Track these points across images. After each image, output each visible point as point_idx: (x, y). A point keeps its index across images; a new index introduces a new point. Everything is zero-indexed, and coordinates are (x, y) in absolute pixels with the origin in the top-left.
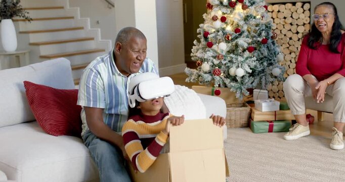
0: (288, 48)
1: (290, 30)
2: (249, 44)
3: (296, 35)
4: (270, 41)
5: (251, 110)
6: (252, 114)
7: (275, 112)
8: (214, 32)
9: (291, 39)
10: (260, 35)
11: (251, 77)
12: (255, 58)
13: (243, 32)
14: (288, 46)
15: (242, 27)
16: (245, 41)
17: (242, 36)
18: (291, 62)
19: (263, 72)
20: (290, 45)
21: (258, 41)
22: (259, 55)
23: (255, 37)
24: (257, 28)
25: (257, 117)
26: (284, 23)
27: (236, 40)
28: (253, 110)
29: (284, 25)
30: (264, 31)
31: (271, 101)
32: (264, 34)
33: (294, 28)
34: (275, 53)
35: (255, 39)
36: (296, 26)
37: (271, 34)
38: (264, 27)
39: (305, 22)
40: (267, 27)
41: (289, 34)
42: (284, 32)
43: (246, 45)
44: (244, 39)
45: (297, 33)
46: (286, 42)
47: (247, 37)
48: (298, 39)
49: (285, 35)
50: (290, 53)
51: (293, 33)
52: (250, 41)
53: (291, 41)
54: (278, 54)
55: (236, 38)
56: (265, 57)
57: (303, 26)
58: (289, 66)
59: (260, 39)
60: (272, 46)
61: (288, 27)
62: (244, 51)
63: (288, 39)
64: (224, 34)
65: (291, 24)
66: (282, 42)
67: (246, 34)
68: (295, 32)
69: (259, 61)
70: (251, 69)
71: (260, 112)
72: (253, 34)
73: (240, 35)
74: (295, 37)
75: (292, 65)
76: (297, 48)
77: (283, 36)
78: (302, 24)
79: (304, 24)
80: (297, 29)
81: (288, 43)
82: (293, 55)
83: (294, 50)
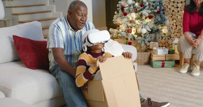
0: (171, 17)
1: (173, 6)
2: (149, 14)
3: (177, 9)
4: (162, 12)
5: (151, 54)
6: (151, 57)
7: (166, 55)
8: (128, 6)
9: (173, 11)
10: (156, 8)
11: (151, 34)
12: (153, 23)
13: (146, 6)
14: (172, 15)
15: (145, 3)
16: (147, 12)
17: (145, 9)
18: (173, 25)
19: (158, 31)
20: (173, 15)
21: (155, 12)
22: (155, 21)
23: (152, 9)
24: (154, 4)
25: (154, 58)
26: (169, 2)
27: (142, 11)
28: (152, 54)
29: (169, 3)
30: (158, 6)
31: (163, 49)
32: (158, 7)
33: (175, 5)
34: (164, 19)
35: (152, 11)
36: (177, 3)
37: (163, 8)
38: (158, 4)
39: (182, 1)
40: (160, 3)
41: (172, 8)
42: (169, 7)
43: (147, 15)
44: (146, 11)
45: (177, 7)
46: (170, 13)
47: (148, 9)
48: (177, 11)
49: (170, 9)
50: (173, 20)
51: (175, 8)
52: (150, 12)
53: (173, 12)
54: (166, 20)
55: (142, 10)
56: (159, 22)
58: (172, 27)
59: (156, 11)
60: (163, 15)
61: (172, 4)
62: (146, 18)
63: (172, 11)
64: (134, 8)
65: (174, 2)
66: (168, 13)
67: (148, 7)
68: (176, 7)
69: (155, 24)
70: (150, 29)
71: (156, 55)
72: (151, 7)
73: (144, 8)
74: (176, 10)
75: (174, 27)
76: (177, 17)
77: (169, 9)
78: (181, 2)
79: (182, 2)
80: (177, 5)
81: (172, 14)
82: (175, 21)
83: (175, 18)
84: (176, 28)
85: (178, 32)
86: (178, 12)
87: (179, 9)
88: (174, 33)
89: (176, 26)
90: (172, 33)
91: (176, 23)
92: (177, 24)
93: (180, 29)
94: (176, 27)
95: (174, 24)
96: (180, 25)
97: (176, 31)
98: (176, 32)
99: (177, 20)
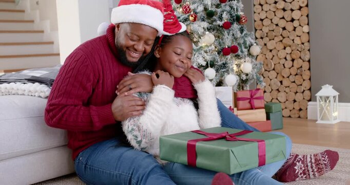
0: (281, 41)
1: (283, 18)
3: (291, 23)
9: (284, 29)
14: (281, 38)
18: (286, 60)
20: (284, 38)
26: (274, 10)
29: (274, 12)
33: (288, 15)
36: (290, 11)
39: (302, 5)
41: (282, 23)
42: (276, 20)
45: (293, 20)
46: (278, 34)
48: (292, 28)
49: (277, 25)
50: (285, 48)
51: (287, 21)
53: (284, 31)
57: (299, 11)
58: (284, 65)
61: (280, 14)
63: (281, 29)
65: (284, 10)
66: (274, 34)
68: (289, 19)
74: (290, 27)
75: (289, 64)
76: (293, 40)
77: (275, 26)
78: (298, 7)
79: (300, 8)
80: (291, 16)
81: (281, 35)
82: (288, 50)
83: (288, 43)
84: (293, 66)
85: (297, 74)
86: (295, 29)
87: (296, 23)
88: (288, 77)
89: (293, 60)
90: (285, 76)
91: (291, 53)
92: (294, 56)
93: (301, 67)
94: (291, 62)
95: (289, 58)
96: (300, 58)
97: (293, 71)
98: (293, 73)
99: (294, 48)
